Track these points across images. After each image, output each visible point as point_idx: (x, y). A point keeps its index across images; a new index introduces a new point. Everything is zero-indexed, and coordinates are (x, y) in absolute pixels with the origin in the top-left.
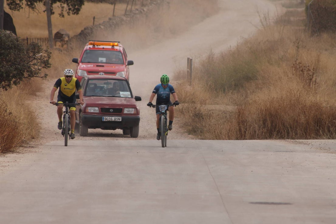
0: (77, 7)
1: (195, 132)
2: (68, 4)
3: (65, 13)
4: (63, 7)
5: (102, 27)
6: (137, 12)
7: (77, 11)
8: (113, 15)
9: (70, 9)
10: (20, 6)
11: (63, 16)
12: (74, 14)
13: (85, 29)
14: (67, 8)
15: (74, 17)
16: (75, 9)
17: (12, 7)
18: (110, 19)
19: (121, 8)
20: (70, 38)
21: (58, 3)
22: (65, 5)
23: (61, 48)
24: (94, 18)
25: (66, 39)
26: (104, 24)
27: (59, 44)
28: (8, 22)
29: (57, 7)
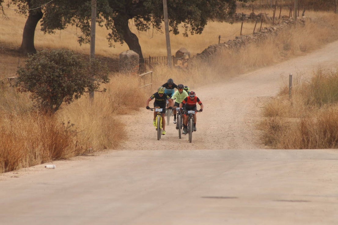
0: (200, 26)
1: (271, 142)
2: (191, 24)
3: (189, 33)
4: (187, 27)
5: (227, 46)
6: (266, 31)
7: (200, 31)
8: (241, 34)
9: (193, 29)
10: (147, 27)
11: (187, 36)
12: (197, 33)
13: (209, 48)
14: (191, 28)
15: (196, 36)
16: (198, 28)
18: (237, 38)
19: (249, 27)
20: (191, 56)
21: (182, 24)
22: (189, 25)
23: (181, 66)
24: (220, 37)
25: (187, 57)
26: (229, 42)
27: (179, 62)
28: (133, 42)
29: (181, 27)
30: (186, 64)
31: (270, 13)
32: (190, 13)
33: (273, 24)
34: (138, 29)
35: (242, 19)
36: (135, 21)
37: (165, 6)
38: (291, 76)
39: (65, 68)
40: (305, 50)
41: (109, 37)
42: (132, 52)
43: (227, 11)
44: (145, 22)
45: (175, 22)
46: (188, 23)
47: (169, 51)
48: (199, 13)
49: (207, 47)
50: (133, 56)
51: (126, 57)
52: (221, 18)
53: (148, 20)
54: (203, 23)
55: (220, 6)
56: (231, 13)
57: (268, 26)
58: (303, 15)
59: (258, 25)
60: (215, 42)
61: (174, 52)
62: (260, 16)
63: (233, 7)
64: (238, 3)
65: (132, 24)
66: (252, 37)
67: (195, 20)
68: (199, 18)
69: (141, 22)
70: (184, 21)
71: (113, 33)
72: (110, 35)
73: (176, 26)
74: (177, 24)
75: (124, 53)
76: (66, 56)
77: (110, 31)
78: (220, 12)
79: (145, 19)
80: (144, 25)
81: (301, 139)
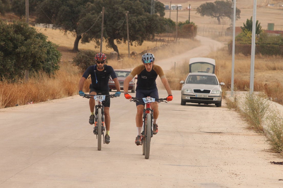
0: (141, 43)
2: (138, 42)
3: (137, 45)
4: (136, 43)
5: (151, 50)
6: (165, 45)
7: (141, 45)
8: (156, 46)
9: (138, 44)
10: (121, 43)
12: (140, 45)
13: (144, 51)
14: (137, 43)
15: (139, 47)
16: (140, 44)
17: (118, 43)
18: (154, 48)
19: (159, 44)
20: (137, 54)
21: (134, 42)
22: (137, 42)
23: (134, 58)
24: (148, 47)
25: (136, 54)
26: (151, 49)
27: (133, 56)
28: (115, 48)
29: (134, 43)
30: (135, 57)
31: (167, 39)
32: (137, 38)
33: (168, 43)
34: (117, 43)
35: (156, 40)
36: (116, 40)
37: (128, 35)
38: (175, 63)
39: (91, 57)
40: (180, 53)
41: (106, 46)
42: (115, 52)
43: (151, 37)
44: (120, 41)
45: (131, 41)
46: (136, 42)
47: (129, 52)
48: (140, 38)
49: (143, 51)
50: (115, 54)
51: (113, 54)
52: (149, 40)
53: (121, 40)
54: (142, 42)
55: (148, 35)
56: (153, 38)
57: (166, 43)
58: (179, 40)
59: (163, 43)
60: (146, 49)
61: (131, 52)
62: (163, 40)
63: (154, 36)
64: (155, 34)
65: (115, 41)
66: (160, 47)
67: (139, 40)
68: (140, 40)
69: (119, 41)
70: (135, 41)
71: (108, 45)
72: (107, 45)
73: (132, 43)
74: (132, 42)
75: (112, 52)
76: (91, 53)
77: (107, 44)
78: (148, 38)
79: (120, 40)
80: (119, 42)
81: (180, 86)
